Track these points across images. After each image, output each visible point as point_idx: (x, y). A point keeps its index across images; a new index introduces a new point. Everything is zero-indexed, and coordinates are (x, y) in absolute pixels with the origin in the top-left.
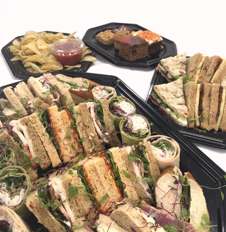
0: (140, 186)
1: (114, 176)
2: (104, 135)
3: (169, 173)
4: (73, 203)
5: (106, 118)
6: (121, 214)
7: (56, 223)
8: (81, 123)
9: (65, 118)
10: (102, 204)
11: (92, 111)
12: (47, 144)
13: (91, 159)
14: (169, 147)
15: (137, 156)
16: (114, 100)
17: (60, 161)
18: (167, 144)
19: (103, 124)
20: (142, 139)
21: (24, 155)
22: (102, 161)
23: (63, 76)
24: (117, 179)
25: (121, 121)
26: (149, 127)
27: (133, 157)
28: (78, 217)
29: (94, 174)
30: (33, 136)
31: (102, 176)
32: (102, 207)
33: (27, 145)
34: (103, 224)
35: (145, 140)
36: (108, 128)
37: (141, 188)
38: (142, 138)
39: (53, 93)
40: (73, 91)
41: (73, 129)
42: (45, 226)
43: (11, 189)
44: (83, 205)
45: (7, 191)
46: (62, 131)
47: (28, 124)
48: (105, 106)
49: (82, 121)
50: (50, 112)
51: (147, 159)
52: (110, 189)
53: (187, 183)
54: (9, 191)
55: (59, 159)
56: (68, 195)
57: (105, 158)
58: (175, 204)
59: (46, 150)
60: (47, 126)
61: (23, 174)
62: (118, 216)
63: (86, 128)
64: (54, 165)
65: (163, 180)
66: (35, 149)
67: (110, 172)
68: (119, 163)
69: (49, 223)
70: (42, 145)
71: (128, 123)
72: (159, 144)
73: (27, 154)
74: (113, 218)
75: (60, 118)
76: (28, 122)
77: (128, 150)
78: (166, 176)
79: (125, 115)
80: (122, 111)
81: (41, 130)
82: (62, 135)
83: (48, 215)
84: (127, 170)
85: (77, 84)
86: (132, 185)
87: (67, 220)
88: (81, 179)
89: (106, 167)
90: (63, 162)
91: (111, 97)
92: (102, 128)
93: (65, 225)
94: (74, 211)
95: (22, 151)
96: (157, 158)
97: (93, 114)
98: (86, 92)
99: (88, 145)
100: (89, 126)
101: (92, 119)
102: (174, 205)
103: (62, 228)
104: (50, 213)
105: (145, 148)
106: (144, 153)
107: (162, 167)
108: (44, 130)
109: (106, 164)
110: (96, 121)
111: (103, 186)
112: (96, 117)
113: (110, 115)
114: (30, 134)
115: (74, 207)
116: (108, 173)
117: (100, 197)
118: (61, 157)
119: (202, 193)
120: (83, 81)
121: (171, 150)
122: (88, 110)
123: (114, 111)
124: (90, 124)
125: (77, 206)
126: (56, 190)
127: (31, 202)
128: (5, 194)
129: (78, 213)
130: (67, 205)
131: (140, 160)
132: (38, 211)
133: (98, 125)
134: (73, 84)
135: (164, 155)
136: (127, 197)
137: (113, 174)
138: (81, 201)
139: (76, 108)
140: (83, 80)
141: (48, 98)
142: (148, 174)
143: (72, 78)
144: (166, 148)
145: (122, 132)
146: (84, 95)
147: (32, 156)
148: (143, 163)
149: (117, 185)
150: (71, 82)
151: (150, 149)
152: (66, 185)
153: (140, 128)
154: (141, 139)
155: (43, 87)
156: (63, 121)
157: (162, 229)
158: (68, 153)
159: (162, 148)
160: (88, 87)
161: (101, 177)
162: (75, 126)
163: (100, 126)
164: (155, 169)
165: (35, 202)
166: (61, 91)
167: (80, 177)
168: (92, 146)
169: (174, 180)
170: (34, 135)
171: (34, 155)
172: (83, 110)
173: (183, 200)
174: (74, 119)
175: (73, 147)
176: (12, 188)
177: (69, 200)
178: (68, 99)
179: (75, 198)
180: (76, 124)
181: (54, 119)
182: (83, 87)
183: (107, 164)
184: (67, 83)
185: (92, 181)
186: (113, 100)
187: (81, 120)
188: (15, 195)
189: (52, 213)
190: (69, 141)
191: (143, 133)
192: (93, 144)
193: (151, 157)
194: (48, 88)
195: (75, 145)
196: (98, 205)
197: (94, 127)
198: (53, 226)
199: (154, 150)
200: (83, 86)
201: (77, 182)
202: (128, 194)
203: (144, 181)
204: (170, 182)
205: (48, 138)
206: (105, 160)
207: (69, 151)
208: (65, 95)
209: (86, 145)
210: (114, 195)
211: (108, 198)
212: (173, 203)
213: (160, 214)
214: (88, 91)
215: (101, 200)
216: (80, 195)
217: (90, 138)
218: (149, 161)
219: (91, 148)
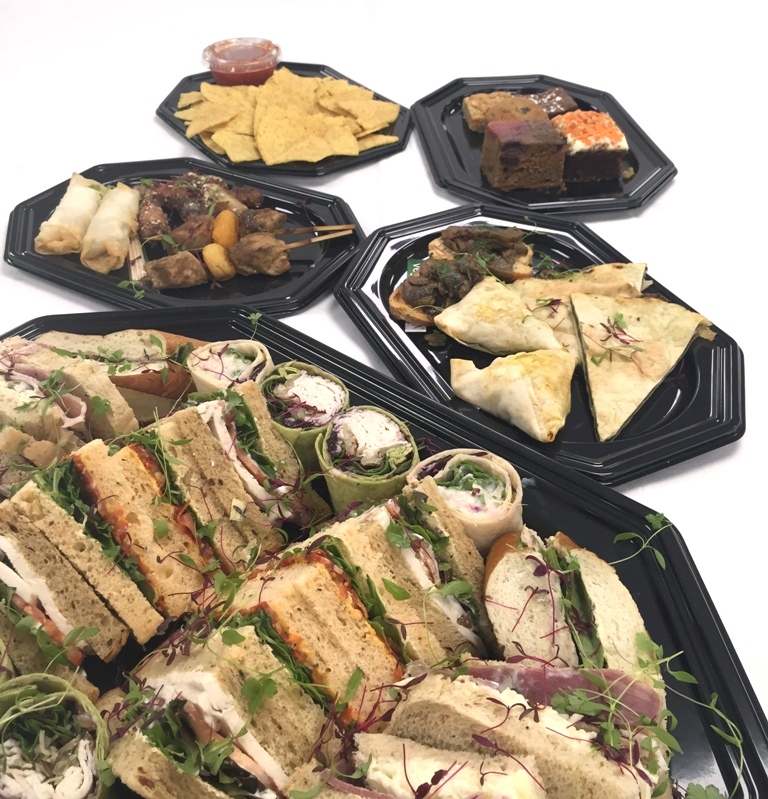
0: (437, 616)
1: (364, 609)
2: (274, 497)
3: (513, 552)
4: (265, 728)
5: (267, 442)
6: (425, 711)
8: (194, 475)
9: (135, 472)
10: (351, 704)
11: (221, 428)
12: (101, 575)
13: (272, 579)
14: (483, 478)
15: (411, 530)
16: (274, 380)
17: (162, 618)
18: (478, 471)
19: (262, 461)
20: (402, 475)
21: (35, 632)
22: (320, 574)
23: (67, 338)
24: (374, 613)
25: (318, 439)
26: (409, 433)
27: (402, 534)
28: (292, 765)
29: (305, 619)
30: (46, 562)
31: (331, 619)
32: (354, 710)
33: (32, 596)
34: (380, 758)
35: (411, 476)
36: (282, 471)
37: (441, 620)
38: (399, 474)
39: (57, 401)
40: (121, 378)
41: (173, 504)
43: (41, 755)
44: (297, 724)
45: (30, 765)
46: (140, 517)
47: (17, 525)
48: (256, 403)
49: (195, 467)
50: (84, 466)
51: (437, 529)
52: (363, 649)
53: (568, 564)
54: (37, 765)
55: (154, 610)
56: (245, 711)
57: (328, 561)
58: (553, 633)
59: (101, 596)
60: (86, 517)
61: (64, 694)
62: (418, 718)
63: (215, 488)
64: (142, 637)
65: (502, 578)
66: (63, 602)
67: (350, 599)
68: (369, 564)
70: (85, 583)
71: (341, 440)
72: (454, 476)
73: (43, 629)
74: (400, 732)
75: (121, 479)
76: (15, 519)
77: (382, 516)
78: (507, 561)
79: (323, 419)
80: (308, 408)
81: (69, 533)
82: (143, 531)
83: (204, 793)
84: (394, 577)
85: (122, 354)
86: (417, 619)
87: (262, 788)
88: (270, 649)
89: (337, 588)
90: (169, 621)
91: (259, 371)
92: (264, 475)
94: (278, 753)
95: (23, 621)
96: (464, 519)
97: (225, 438)
98: (166, 374)
99: (233, 542)
100: (223, 479)
101: (226, 454)
102: (551, 637)
104: (206, 784)
105: (426, 498)
106: (426, 516)
107: (483, 541)
108: (79, 531)
109: (333, 579)
110: (238, 458)
111: (342, 649)
112: (236, 447)
113: (278, 431)
114: (36, 559)
115: (274, 740)
116: (347, 605)
117: (340, 684)
118: (158, 604)
119: (616, 577)
120: (142, 340)
121: (493, 485)
122: (208, 428)
123: (283, 414)
124: (225, 473)
125: (282, 734)
126: (205, 706)
127: (140, 769)
128: (25, 776)
129: (290, 755)
130: (251, 742)
131: (421, 537)
132: (169, 790)
133: (252, 473)
134: (109, 355)
135: (478, 504)
136: (415, 658)
137: (361, 605)
138: (289, 715)
139: (165, 429)
140: (140, 335)
141: (47, 422)
142: (451, 572)
143: (99, 337)
144: (478, 484)
145: (332, 472)
146: (162, 381)
147: (59, 631)
148: (431, 546)
149: (378, 634)
150: (99, 349)
151: (438, 498)
153: (382, 446)
154: (397, 476)
155: (11, 387)
156: (131, 484)
157: (549, 710)
158: (177, 584)
159: (467, 487)
160: (165, 355)
161: (330, 623)
162: (174, 492)
163: (255, 472)
164: (466, 552)
165: (152, 764)
166: (85, 386)
167: (268, 643)
168: (247, 542)
169: (531, 568)
170: (47, 557)
171: (63, 623)
172: (192, 431)
173: (572, 614)
174: (169, 469)
175: (184, 561)
176: (42, 748)
177: (253, 723)
178: (114, 408)
179: (270, 712)
180: (178, 483)
181: (105, 484)
182: (148, 358)
183: (337, 578)
185: (305, 642)
186: (269, 382)
188: (63, 769)
189: (214, 780)
190: (166, 545)
191: (397, 457)
192: (248, 533)
193: (448, 521)
194: (32, 388)
195: (189, 552)
196: (341, 710)
197: (237, 478)
199: (448, 499)
200: (147, 356)
201: (261, 660)
202: (416, 647)
203: (445, 597)
204: (521, 575)
205: (100, 555)
206: (327, 567)
207: (177, 577)
208: (102, 398)
209: (226, 543)
210: (379, 664)
211: (363, 681)
212: (548, 630)
213: (527, 674)
214: (171, 369)
215: (348, 692)
216: (282, 697)
217: (235, 516)
218: (446, 534)
219: (245, 547)
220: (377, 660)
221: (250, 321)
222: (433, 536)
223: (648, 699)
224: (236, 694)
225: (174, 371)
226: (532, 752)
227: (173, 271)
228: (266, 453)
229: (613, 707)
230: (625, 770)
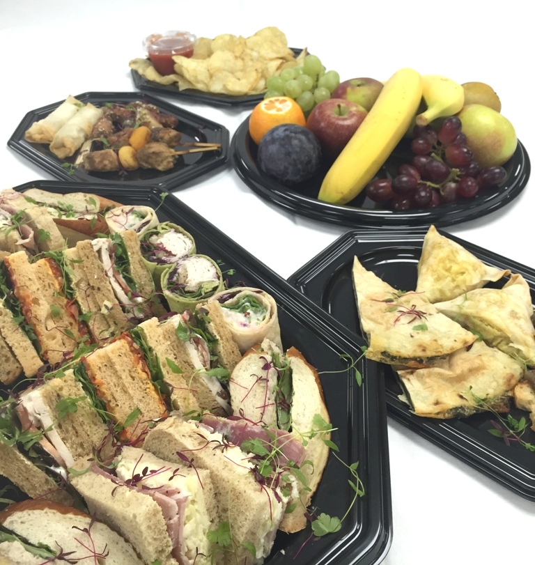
0: (203, 388)
1: (149, 373)
2: (134, 304)
3: (255, 353)
4: (67, 431)
5: (135, 269)
6: (161, 436)
7: (34, 471)
8: (84, 282)
9: (46, 275)
10: (128, 428)
11: (105, 256)
12: (10, 332)
13: (102, 347)
14: (257, 307)
15: (194, 330)
16: (152, 232)
17: (42, 364)
18: (254, 302)
19: (130, 281)
20: (206, 300)
22: (123, 346)
23: (42, 194)
24: (156, 378)
25: (165, 271)
26: (221, 275)
27: (186, 332)
28: (79, 456)
29: (109, 372)
31: (125, 375)
32: (129, 433)
34: (127, 460)
35: (212, 300)
36: (141, 289)
37: (205, 391)
38: (205, 298)
39: (17, 229)
40: (64, 221)
41: (66, 297)
42: (12, 480)
44: (89, 433)
46: (40, 302)
48: (133, 244)
49: (84, 278)
50: (10, 265)
51: (213, 333)
52: (143, 397)
53: (287, 365)
55: (39, 359)
56: (56, 418)
57: (130, 339)
58: (264, 406)
59: (7, 344)
60: (6, 296)
63: (95, 292)
65: (244, 368)
67: (140, 365)
68: (159, 347)
69: (21, 474)
71: (178, 274)
72: (239, 303)
74: (148, 449)
75: (33, 277)
77: (176, 320)
78: (250, 358)
79: (173, 259)
80: (167, 252)
82: (42, 310)
83: (18, 459)
84: (176, 358)
85: (72, 207)
86: (186, 386)
87: (57, 466)
88: (81, 385)
89: (133, 357)
90: (47, 365)
91: (145, 226)
92: (129, 289)
93: (55, 475)
94: (72, 447)
96: (232, 330)
97: (107, 262)
98: (94, 222)
99: (101, 327)
100: (101, 287)
101: (106, 272)
102: (263, 408)
103: (47, 482)
104: (21, 455)
105: (207, 313)
106: (207, 324)
107: (244, 345)
109: (132, 351)
110: (114, 276)
111: (129, 395)
112: (113, 269)
113: (144, 263)
115: (71, 439)
116: (138, 368)
117: (123, 415)
118: (43, 356)
120: (86, 200)
121: (261, 312)
122: (97, 254)
123: (150, 253)
124: (103, 284)
125: (77, 436)
126: (30, 410)
129: (80, 450)
130: (56, 436)
131: (199, 336)
133: (120, 285)
134: (64, 207)
135: (247, 323)
136: (177, 408)
137: (147, 370)
138: (85, 427)
139: (69, 253)
140: (85, 196)
141: (9, 240)
142: (217, 361)
143: (61, 195)
144: (252, 310)
145: (167, 293)
146: (90, 227)
148: (206, 343)
149: (156, 389)
150: (59, 202)
151: (219, 314)
152: (51, 399)
153: (201, 281)
154: (203, 300)
156: (41, 281)
157: (238, 449)
159: (244, 311)
160: (97, 210)
161: (124, 377)
162: (70, 291)
163: (124, 287)
164: (231, 351)
166: (36, 221)
167: (80, 381)
168: (109, 327)
169: (262, 364)
172: (85, 255)
173: (281, 397)
174: (67, 275)
175: (67, 333)
177: (60, 426)
178: (52, 238)
179: (72, 422)
180: (72, 286)
181: (22, 278)
183: (134, 351)
184: (51, 206)
185: (105, 386)
186: (149, 233)
187: (82, 276)
189: (26, 454)
190: (58, 322)
191: (209, 288)
192: (111, 323)
193: (221, 329)
194: (7, 219)
195: (71, 329)
196: (119, 430)
197: (110, 288)
198: (30, 478)
199: (228, 316)
200: (87, 210)
201: (74, 390)
202: (180, 403)
203: (211, 377)
204: (256, 368)
205: (11, 320)
206: (129, 343)
207: (58, 341)
208: (46, 231)
209: (96, 327)
210: (153, 408)
211: (140, 416)
212: (262, 404)
213: (236, 427)
214: (98, 220)
215: (127, 421)
216: (83, 415)
217: (104, 311)
218: (218, 337)
219: (107, 330)
220: (151, 405)
221: (161, 197)
222: (210, 338)
223: (297, 451)
224: (52, 407)
225: (100, 221)
226: (210, 469)
227: (97, 160)
228: (133, 275)
229: (273, 452)
230: (263, 490)
